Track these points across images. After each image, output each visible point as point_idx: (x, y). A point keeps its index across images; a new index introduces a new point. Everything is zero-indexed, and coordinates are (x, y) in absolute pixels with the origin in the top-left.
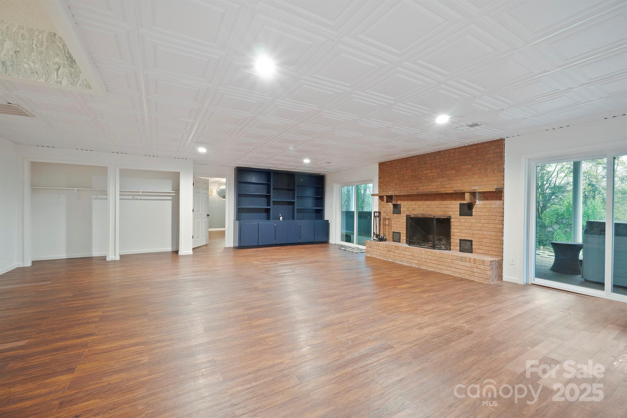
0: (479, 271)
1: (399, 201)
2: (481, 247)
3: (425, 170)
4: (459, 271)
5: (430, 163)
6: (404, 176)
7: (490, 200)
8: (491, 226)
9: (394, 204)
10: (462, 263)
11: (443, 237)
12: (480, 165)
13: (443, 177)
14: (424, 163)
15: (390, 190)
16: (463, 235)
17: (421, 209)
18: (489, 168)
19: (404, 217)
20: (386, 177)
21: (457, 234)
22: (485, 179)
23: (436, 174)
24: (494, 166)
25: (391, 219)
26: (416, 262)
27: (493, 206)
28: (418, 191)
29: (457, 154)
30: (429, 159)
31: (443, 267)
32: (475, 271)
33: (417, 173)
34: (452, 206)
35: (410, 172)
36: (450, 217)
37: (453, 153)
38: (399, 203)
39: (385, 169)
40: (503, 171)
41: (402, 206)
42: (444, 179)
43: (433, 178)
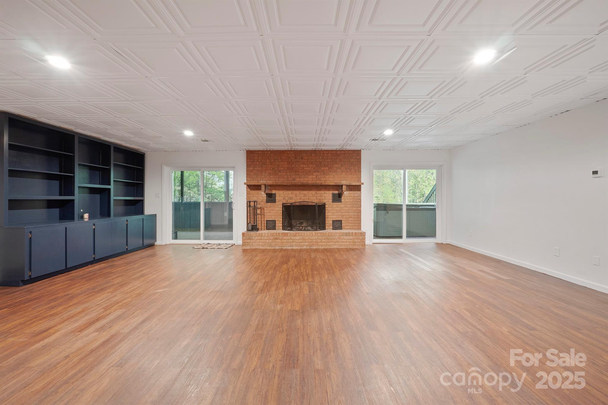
0: (359, 240)
1: (273, 191)
2: (348, 224)
3: (302, 164)
4: (345, 243)
5: (307, 159)
6: (280, 167)
7: (353, 191)
8: (355, 209)
9: (268, 194)
10: (346, 238)
11: (304, 221)
12: (346, 166)
13: (318, 172)
14: (301, 158)
15: (262, 179)
16: (334, 217)
17: (299, 198)
18: (353, 169)
19: (279, 205)
20: (257, 166)
21: (330, 217)
22: (350, 176)
23: (312, 169)
24: (356, 168)
25: (264, 209)
26: (307, 244)
27: (355, 195)
28: (295, 182)
29: (329, 155)
30: (305, 155)
31: (332, 243)
32: (356, 241)
33: (293, 166)
34: (326, 195)
35: (287, 164)
36: (325, 203)
37: (327, 154)
38: (273, 192)
39: (256, 158)
40: (360, 171)
41: (277, 195)
42: (319, 174)
43: (309, 172)
